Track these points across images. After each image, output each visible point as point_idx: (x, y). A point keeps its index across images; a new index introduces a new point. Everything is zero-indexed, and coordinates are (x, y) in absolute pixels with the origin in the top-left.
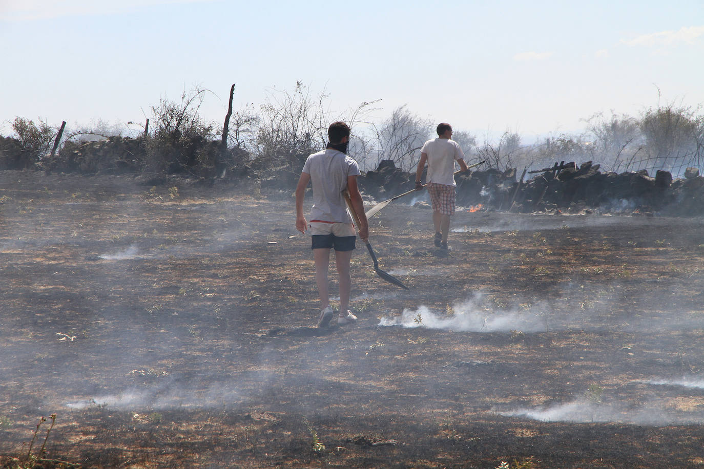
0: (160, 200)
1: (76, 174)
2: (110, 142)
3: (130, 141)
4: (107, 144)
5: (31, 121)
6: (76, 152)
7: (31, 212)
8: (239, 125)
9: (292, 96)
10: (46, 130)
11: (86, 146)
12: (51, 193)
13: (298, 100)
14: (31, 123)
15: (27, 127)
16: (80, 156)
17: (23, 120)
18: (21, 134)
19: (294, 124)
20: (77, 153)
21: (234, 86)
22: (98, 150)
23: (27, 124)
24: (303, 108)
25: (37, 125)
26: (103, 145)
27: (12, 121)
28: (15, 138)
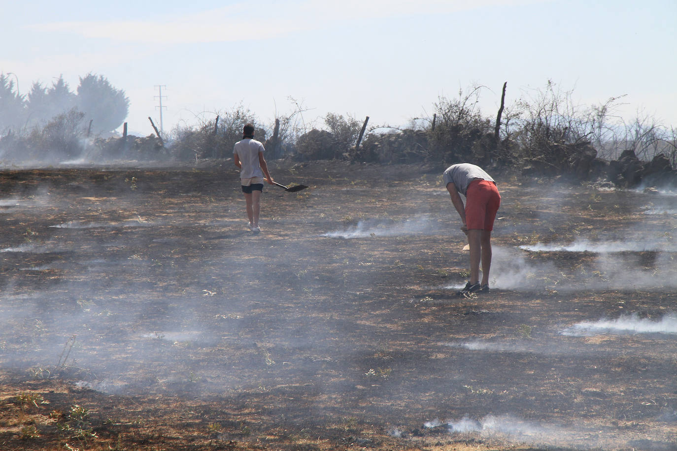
0: (427, 186)
1: (375, 164)
2: (404, 135)
3: (421, 133)
4: (401, 137)
5: (341, 116)
6: (376, 143)
7: (307, 196)
8: (509, 120)
9: (545, 94)
10: (354, 124)
11: (385, 138)
12: (334, 180)
13: (550, 97)
14: (341, 117)
15: (338, 120)
16: (379, 147)
17: (335, 115)
18: (333, 127)
19: (548, 118)
20: (377, 145)
21: (506, 83)
22: (394, 142)
23: (338, 118)
24: (555, 104)
25: (347, 120)
26: (399, 137)
27: (325, 116)
28: (328, 131)
